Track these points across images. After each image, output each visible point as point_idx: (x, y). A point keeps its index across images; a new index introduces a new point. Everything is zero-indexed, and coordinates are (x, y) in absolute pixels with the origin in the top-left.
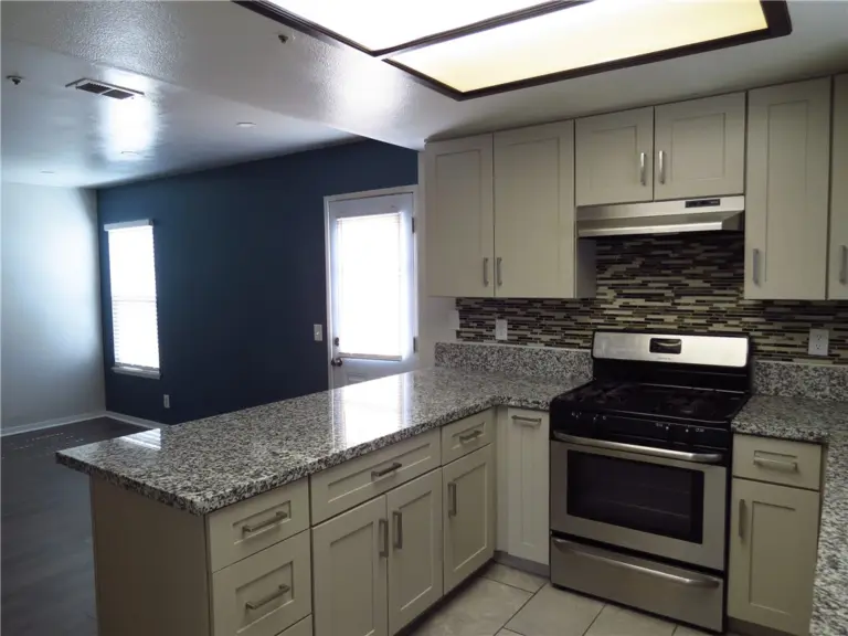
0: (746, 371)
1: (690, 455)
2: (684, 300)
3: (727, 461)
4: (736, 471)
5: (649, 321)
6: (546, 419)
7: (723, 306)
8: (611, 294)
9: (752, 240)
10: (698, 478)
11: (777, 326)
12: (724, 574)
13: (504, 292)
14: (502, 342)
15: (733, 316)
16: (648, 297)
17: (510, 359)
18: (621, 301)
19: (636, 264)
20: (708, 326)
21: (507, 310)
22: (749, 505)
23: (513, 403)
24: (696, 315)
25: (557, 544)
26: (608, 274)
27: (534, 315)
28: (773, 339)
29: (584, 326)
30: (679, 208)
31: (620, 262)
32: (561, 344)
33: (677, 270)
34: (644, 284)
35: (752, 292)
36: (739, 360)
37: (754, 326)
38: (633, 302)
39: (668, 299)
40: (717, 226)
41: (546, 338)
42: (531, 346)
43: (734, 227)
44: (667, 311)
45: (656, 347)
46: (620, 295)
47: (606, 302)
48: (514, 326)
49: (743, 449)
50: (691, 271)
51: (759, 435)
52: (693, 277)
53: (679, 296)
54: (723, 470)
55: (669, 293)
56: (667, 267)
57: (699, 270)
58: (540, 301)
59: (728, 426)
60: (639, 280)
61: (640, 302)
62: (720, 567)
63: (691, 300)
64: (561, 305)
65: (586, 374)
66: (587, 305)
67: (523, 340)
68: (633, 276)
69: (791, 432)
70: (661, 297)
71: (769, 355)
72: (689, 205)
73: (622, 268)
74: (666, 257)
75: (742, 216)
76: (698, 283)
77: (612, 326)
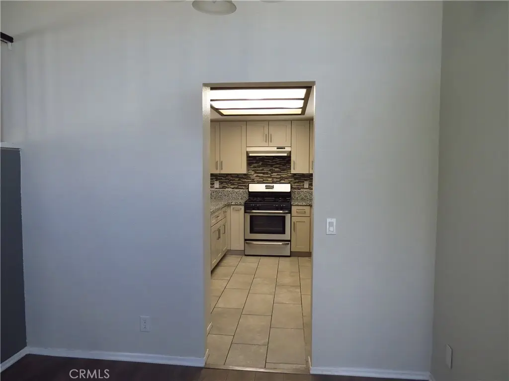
0: (290, 192)
1: (281, 211)
2: (274, 174)
3: (290, 212)
4: (292, 215)
5: (264, 180)
6: (243, 208)
7: (284, 176)
8: (253, 173)
9: (293, 158)
10: (284, 217)
11: (297, 181)
12: (290, 241)
13: (223, 172)
14: (217, 188)
15: (286, 179)
16: (264, 173)
17: (220, 194)
18: (256, 175)
19: (260, 164)
20: (280, 181)
21: (219, 178)
22: (295, 223)
23: (233, 204)
24: (277, 178)
25: (247, 243)
26: (252, 167)
27: (228, 179)
28: (296, 184)
29: (244, 182)
30: (275, 149)
31: (256, 163)
32: (237, 188)
33: (272, 166)
34: (263, 170)
35: (293, 171)
36: (289, 190)
37: (291, 181)
38: (259, 175)
39: (269, 174)
40: (286, 155)
41: (232, 187)
42: (227, 189)
43: (289, 155)
44: (269, 177)
45: (267, 187)
46: (256, 173)
47: (251, 175)
48: (221, 183)
49: (294, 209)
50: (276, 166)
51: (297, 205)
52: (276, 168)
53: (272, 173)
54: (290, 215)
55: (270, 172)
56: (269, 165)
57: (278, 166)
58: (231, 174)
59: (291, 204)
60: (261, 169)
61: (262, 175)
62: (289, 239)
63: (276, 174)
64: (237, 176)
65: (246, 197)
66: (246, 176)
67: (224, 187)
68: (259, 167)
69: (304, 204)
70: (267, 173)
71: (295, 188)
72: (277, 148)
73: (256, 165)
74: (269, 162)
75: (290, 152)
76: (277, 169)
77: (253, 182)
